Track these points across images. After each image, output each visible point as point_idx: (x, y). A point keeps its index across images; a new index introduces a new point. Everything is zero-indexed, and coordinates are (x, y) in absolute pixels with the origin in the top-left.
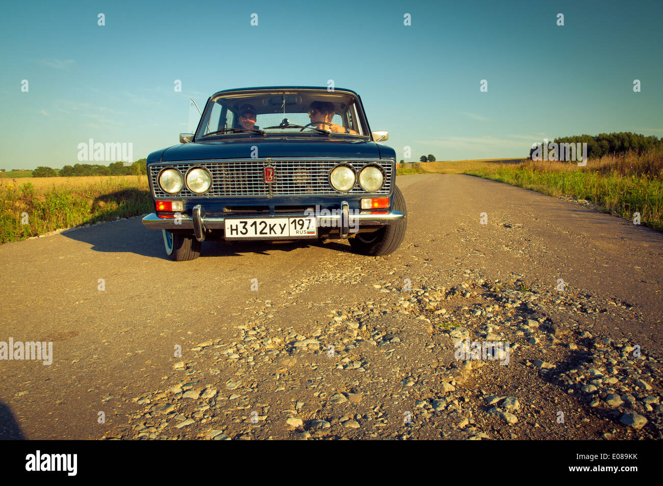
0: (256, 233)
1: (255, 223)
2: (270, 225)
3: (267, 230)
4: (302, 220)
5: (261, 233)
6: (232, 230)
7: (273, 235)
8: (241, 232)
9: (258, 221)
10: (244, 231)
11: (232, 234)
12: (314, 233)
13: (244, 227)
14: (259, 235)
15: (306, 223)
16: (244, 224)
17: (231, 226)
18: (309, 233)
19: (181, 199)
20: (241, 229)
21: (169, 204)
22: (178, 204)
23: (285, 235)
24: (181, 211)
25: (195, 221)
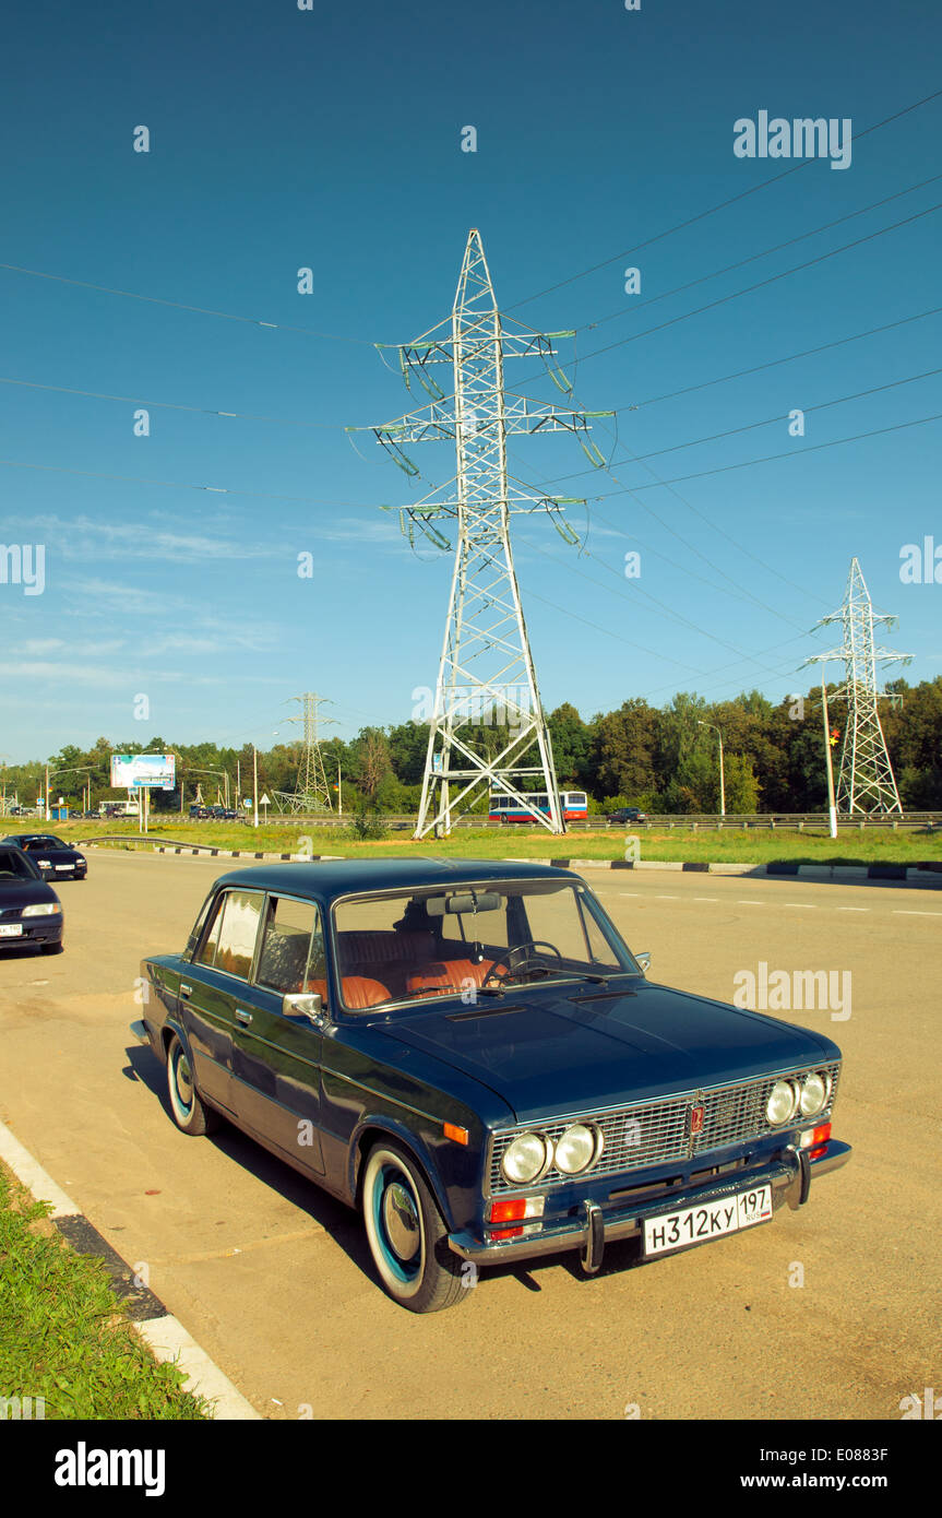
0: (692, 1236)
1: (690, 1217)
2: (712, 1215)
3: (707, 1226)
4: (753, 1194)
5: (699, 1233)
6: (655, 1238)
7: (717, 1232)
8: (670, 1239)
9: (695, 1210)
10: (674, 1236)
11: (655, 1246)
12: (768, 1213)
13: (675, 1229)
14: (696, 1238)
15: (759, 1197)
16: (674, 1223)
17: (654, 1231)
18: (763, 1215)
19: (541, 1190)
20: (669, 1233)
21: (520, 1205)
22: (539, 1201)
23: (733, 1227)
24: (541, 1214)
25: (597, 1234)
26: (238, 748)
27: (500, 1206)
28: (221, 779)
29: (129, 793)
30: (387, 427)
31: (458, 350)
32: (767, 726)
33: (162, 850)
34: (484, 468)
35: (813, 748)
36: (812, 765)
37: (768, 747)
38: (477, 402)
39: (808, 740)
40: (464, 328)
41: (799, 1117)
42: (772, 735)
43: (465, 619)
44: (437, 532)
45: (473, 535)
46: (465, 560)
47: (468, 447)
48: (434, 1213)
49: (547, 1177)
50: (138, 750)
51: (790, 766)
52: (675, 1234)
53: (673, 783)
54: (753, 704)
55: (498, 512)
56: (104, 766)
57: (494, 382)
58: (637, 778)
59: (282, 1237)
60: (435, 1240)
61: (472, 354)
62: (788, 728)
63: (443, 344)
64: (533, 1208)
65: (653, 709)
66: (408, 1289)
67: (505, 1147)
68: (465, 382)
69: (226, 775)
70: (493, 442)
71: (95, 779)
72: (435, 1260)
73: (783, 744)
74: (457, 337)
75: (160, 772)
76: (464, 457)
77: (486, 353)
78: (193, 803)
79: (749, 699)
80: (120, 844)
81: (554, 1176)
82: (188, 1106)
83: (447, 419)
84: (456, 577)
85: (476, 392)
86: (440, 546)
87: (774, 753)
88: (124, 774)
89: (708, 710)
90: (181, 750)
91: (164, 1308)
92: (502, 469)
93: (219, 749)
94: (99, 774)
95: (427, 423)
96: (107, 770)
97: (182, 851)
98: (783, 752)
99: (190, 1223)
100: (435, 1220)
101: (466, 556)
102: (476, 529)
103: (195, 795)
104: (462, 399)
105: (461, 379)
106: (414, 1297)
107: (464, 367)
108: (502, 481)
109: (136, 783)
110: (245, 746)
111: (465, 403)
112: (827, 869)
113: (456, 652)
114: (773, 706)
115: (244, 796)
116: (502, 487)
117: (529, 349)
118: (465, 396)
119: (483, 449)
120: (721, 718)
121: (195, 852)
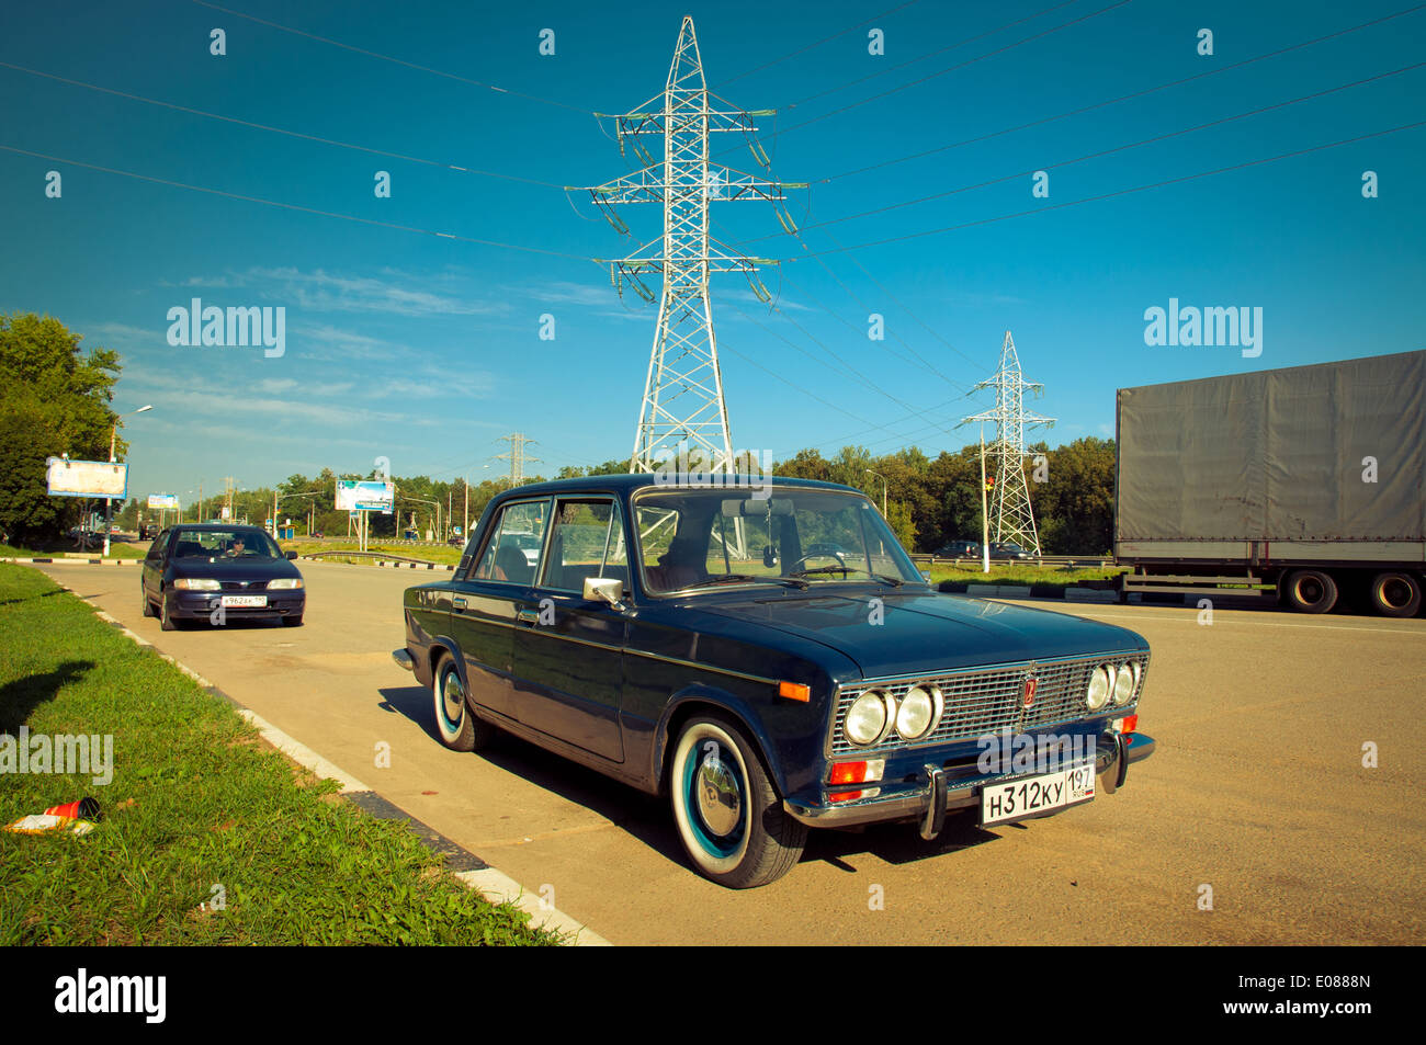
0: (1025, 808)
1: (1024, 789)
2: (1044, 789)
3: (1039, 800)
4: (1079, 772)
5: (1032, 806)
6: (993, 807)
7: (1047, 806)
8: (1006, 810)
9: (1029, 783)
10: (1009, 808)
11: (992, 815)
12: (1091, 792)
13: (1010, 800)
14: (1030, 811)
15: (1084, 773)
16: (1010, 793)
17: (992, 800)
18: (1088, 793)
19: (880, 753)
20: (1005, 804)
21: (860, 767)
22: (878, 765)
23: (1062, 802)
24: (880, 779)
25: (940, 799)
26: (450, 482)
27: (839, 768)
28: (433, 509)
29: (351, 516)
30: (602, 188)
31: (669, 122)
32: (924, 478)
33: (382, 564)
34: (688, 228)
35: (965, 498)
36: (963, 514)
37: (925, 496)
38: (685, 170)
39: (960, 491)
40: (675, 103)
41: (1112, 704)
42: (929, 487)
43: (665, 364)
44: (644, 286)
45: (677, 289)
46: (668, 311)
47: (674, 209)
48: (763, 781)
49: (887, 740)
50: (359, 479)
51: (944, 514)
52: (1010, 804)
53: (839, 526)
54: (913, 458)
55: (700, 268)
56: (328, 493)
57: (700, 153)
58: (808, 521)
59: (572, 830)
60: (763, 808)
61: (681, 127)
62: (943, 480)
63: (656, 116)
64: (874, 771)
65: (823, 460)
66: (728, 864)
67: (850, 703)
68: (674, 151)
69: (438, 505)
70: (698, 206)
71: (319, 505)
72: (762, 827)
73: (938, 494)
74: (669, 109)
75: (381, 497)
76: (670, 218)
77: (694, 127)
78: (409, 529)
79: (909, 454)
80: (343, 558)
81: (894, 739)
82: (456, 724)
83: (657, 184)
84: (659, 325)
85: (682, 161)
86: (646, 298)
87: (930, 502)
88: (347, 499)
89: (873, 462)
90: (398, 482)
91: (483, 863)
92: (704, 230)
93: (433, 482)
94: (322, 501)
95: (639, 187)
96: (331, 497)
97: (400, 565)
98: (938, 502)
99: (474, 817)
100: (764, 788)
101: (669, 307)
102: (679, 284)
103: (410, 522)
104: (671, 167)
105: (671, 149)
106: (734, 870)
107: (674, 138)
108: (704, 241)
109: (358, 506)
110: (457, 480)
111: (674, 170)
112: (994, 588)
113: (656, 393)
114: (929, 461)
115: (454, 525)
116: (704, 247)
117: (733, 125)
118: (673, 164)
119: (688, 212)
120: (885, 469)
121: (413, 566)
